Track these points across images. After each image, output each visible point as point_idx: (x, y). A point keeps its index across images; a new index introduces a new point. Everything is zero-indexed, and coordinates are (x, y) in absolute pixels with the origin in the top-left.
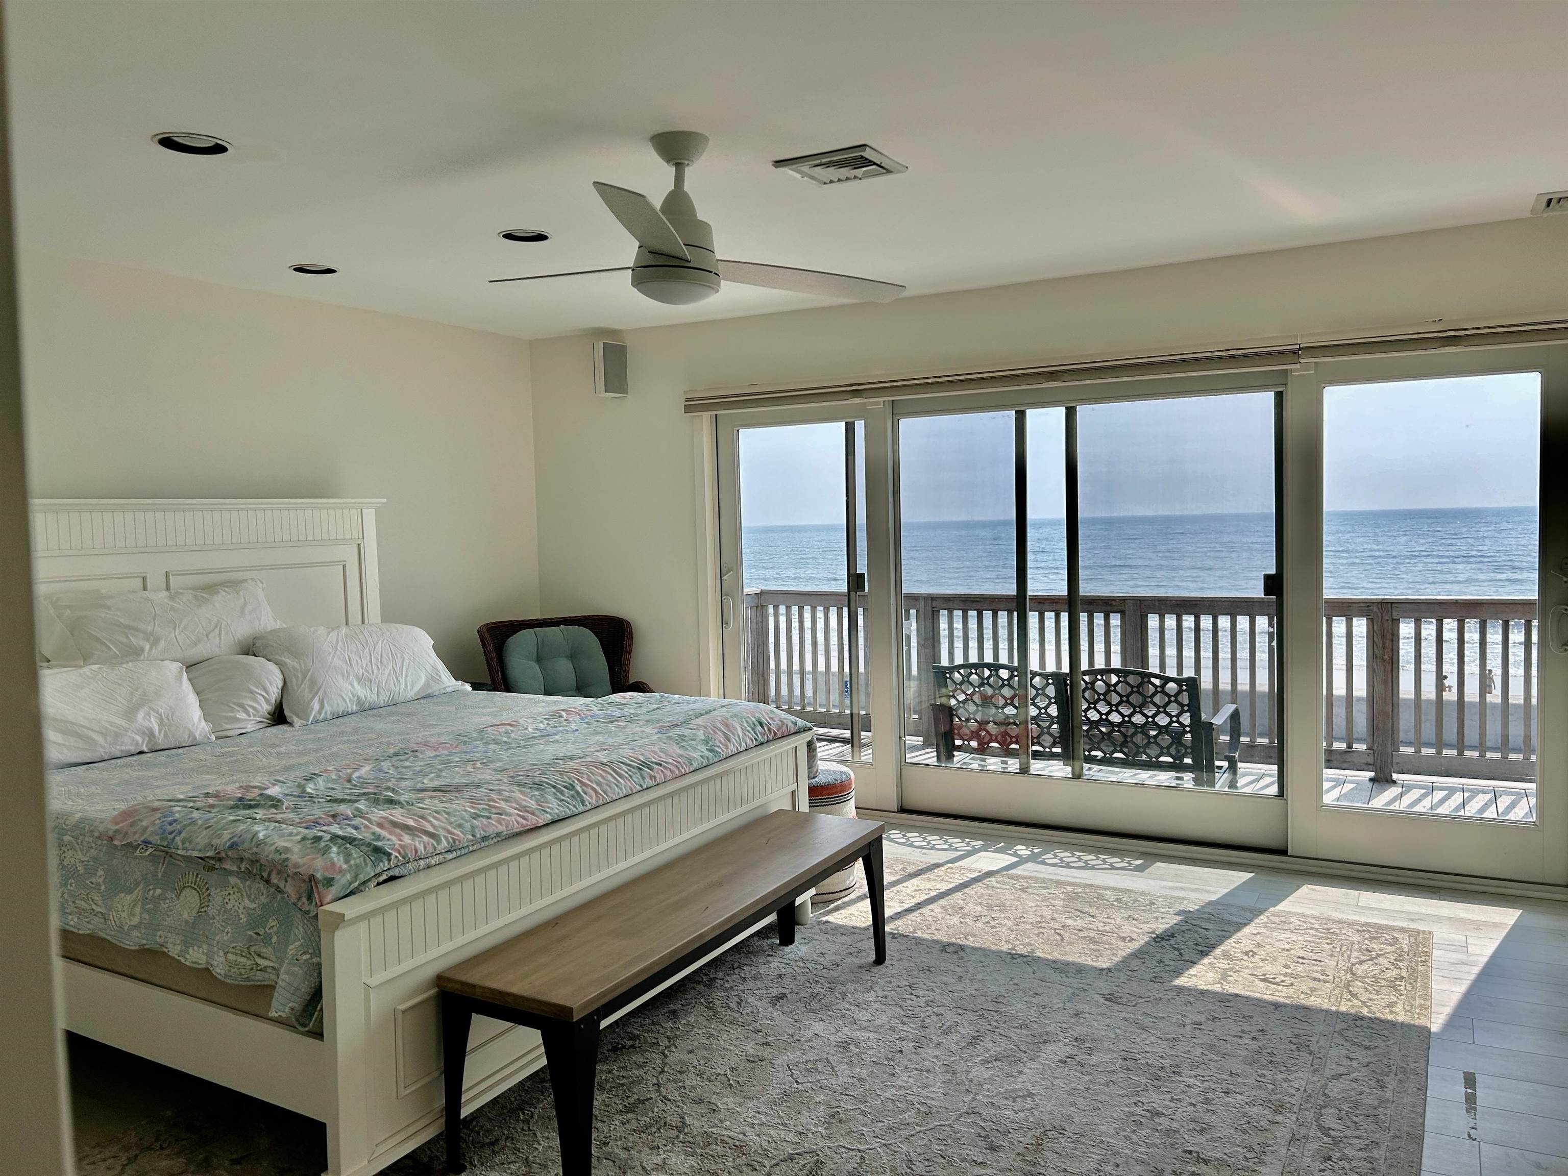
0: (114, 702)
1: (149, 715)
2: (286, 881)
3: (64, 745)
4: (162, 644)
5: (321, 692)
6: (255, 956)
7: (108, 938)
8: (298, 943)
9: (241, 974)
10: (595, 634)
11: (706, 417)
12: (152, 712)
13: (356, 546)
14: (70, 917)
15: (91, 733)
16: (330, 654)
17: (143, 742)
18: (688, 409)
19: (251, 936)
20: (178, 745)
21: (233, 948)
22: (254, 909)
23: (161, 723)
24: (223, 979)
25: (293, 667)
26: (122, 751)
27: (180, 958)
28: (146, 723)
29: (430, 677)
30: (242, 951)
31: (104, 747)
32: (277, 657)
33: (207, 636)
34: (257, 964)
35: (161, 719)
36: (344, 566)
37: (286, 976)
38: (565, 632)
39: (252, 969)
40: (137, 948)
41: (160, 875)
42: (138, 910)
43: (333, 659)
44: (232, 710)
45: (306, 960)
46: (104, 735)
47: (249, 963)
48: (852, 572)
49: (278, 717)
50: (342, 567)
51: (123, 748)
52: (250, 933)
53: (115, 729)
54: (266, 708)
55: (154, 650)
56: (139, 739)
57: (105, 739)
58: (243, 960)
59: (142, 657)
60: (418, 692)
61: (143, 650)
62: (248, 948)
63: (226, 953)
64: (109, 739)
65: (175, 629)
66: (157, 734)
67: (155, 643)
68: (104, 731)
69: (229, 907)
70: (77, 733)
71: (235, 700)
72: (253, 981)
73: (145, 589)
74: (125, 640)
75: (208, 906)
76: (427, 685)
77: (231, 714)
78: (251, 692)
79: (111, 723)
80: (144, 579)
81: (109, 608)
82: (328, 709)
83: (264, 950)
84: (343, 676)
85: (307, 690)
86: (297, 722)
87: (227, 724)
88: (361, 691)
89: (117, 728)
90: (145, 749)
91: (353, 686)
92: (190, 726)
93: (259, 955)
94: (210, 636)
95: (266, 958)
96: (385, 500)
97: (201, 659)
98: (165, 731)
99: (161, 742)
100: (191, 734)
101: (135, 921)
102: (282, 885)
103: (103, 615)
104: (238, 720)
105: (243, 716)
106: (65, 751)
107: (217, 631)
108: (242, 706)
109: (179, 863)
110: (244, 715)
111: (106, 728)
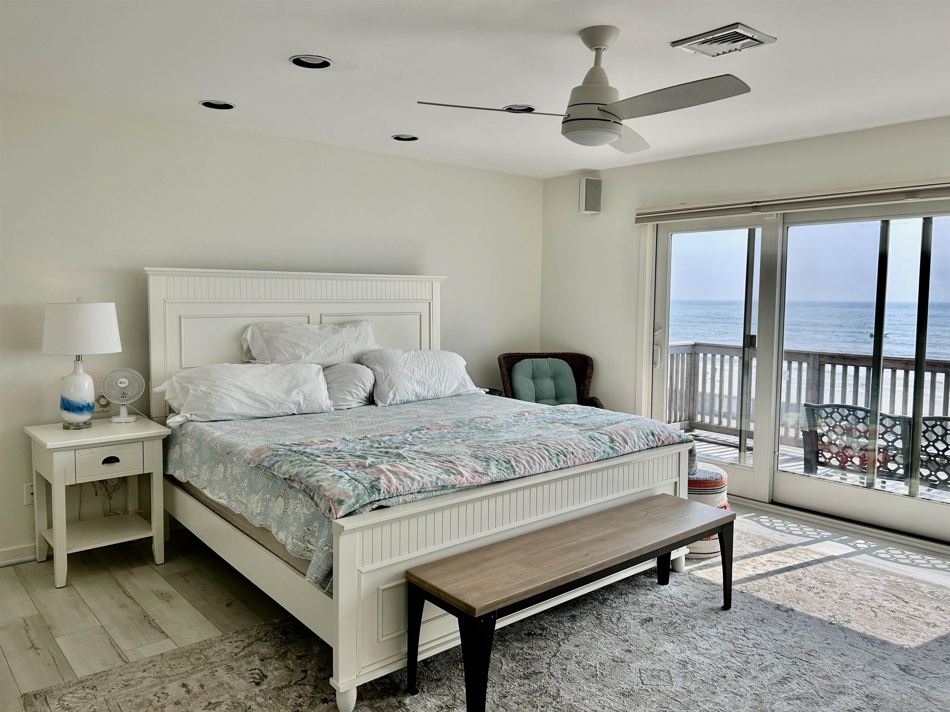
0: (281, 385)
1: (298, 393)
2: (321, 500)
3: (253, 406)
4: (312, 354)
5: (394, 388)
6: (307, 542)
7: (247, 518)
8: (324, 539)
9: (299, 552)
10: (570, 365)
11: (650, 226)
12: (300, 392)
13: (428, 304)
14: (233, 503)
15: (268, 402)
16: (402, 366)
17: (295, 409)
18: (638, 220)
19: (305, 530)
20: (313, 412)
21: (296, 536)
22: (308, 515)
23: (305, 399)
24: (290, 553)
25: (381, 372)
26: (283, 413)
27: (276, 536)
28: (297, 399)
29: (460, 383)
30: (300, 538)
31: (274, 410)
32: (373, 366)
33: (336, 351)
34: (307, 547)
35: (305, 397)
36: (421, 315)
37: (316, 558)
38: (550, 362)
39: (304, 550)
40: (259, 526)
41: (270, 486)
42: (260, 505)
43: (403, 369)
44: (345, 394)
45: (326, 550)
46: (274, 403)
47: (303, 546)
48: (747, 333)
49: (371, 400)
50: (419, 316)
51: (284, 411)
52: (305, 528)
53: (281, 400)
54: (364, 395)
55: (307, 357)
56: (293, 407)
57: (275, 405)
58: (300, 543)
59: (300, 361)
60: (453, 392)
61: (301, 357)
62: (303, 537)
63: (293, 538)
64: (277, 405)
65: (319, 346)
66: (302, 404)
67: (308, 353)
68: (274, 401)
69: (297, 511)
70: (260, 401)
71: (346, 389)
72: (305, 556)
73: (308, 323)
74: (292, 351)
75: (287, 509)
76: (458, 388)
77: (343, 397)
78: (356, 385)
79: (278, 397)
80: (309, 317)
81: (286, 332)
82: (398, 398)
83: (311, 540)
84: (408, 379)
85: (387, 386)
86: (380, 404)
87: (341, 402)
88: (418, 389)
89: (282, 400)
90: (296, 413)
91: (413, 385)
92: (320, 402)
93: (309, 542)
94: (338, 351)
95: (312, 545)
96: (446, 277)
97: (333, 364)
98: (307, 404)
99: (305, 409)
100: (320, 406)
101: (258, 511)
102: (318, 502)
103: (283, 336)
104: (346, 400)
105: (350, 398)
106: (254, 410)
107: (342, 349)
108: (350, 392)
109: (278, 481)
110: (351, 397)
111: (276, 399)
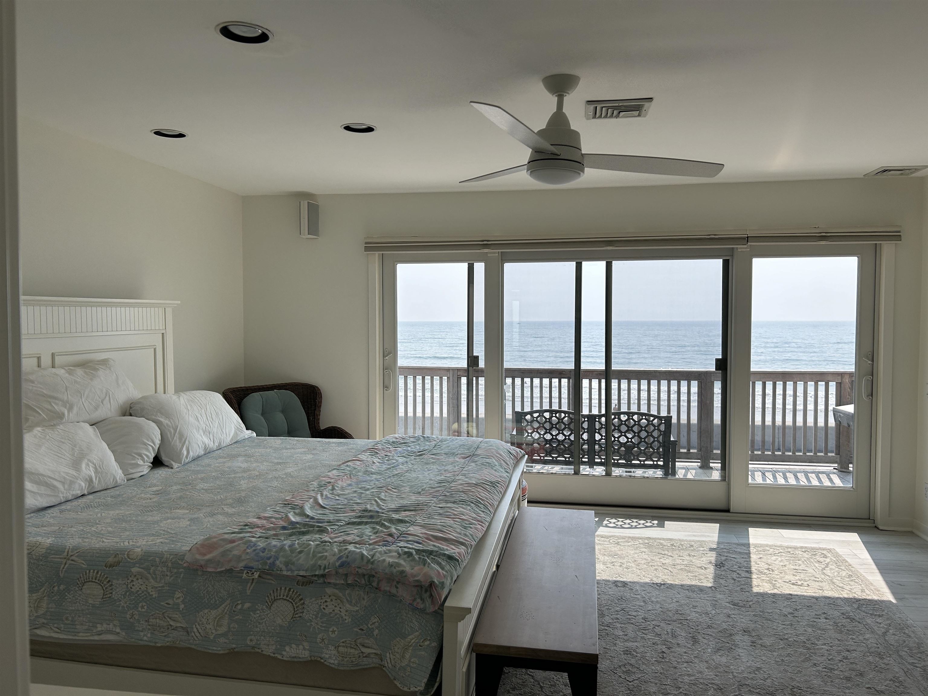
0: (63, 457)
1: (88, 465)
2: (397, 588)
3: (38, 493)
4: (75, 409)
5: (187, 442)
6: (361, 647)
7: (193, 647)
8: (417, 633)
9: (352, 662)
10: (297, 395)
11: (376, 255)
12: (90, 464)
13: (161, 335)
14: (142, 634)
15: (55, 483)
16: (186, 413)
17: (85, 487)
18: (367, 249)
19: (357, 631)
20: (106, 488)
21: (343, 642)
22: (357, 611)
23: (96, 472)
24: (336, 667)
25: (167, 425)
26: (73, 495)
27: (276, 655)
28: (88, 472)
29: (236, 428)
30: (351, 644)
31: (64, 493)
32: (153, 417)
33: (102, 403)
34: (362, 652)
35: (96, 468)
36: (155, 350)
38: (277, 394)
39: (359, 657)
40: (226, 652)
41: (248, 592)
42: (225, 622)
43: (189, 417)
44: (134, 458)
45: (428, 645)
46: (63, 483)
47: (357, 652)
48: (470, 355)
49: (157, 462)
50: (153, 349)
51: (74, 493)
52: (355, 629)
53: (71, 479)
54: (152, 456)
55: (71, 414)
56: (83, 484)
57: (64, 487)
58: (352, 651)
59: (64, 420)
60: (232, 439)
61: (63, 414)
62: (355, 641)
63: (337, 647)
64: (66, 486)
65: (81, 398)
66: (94, 480)
67: (70, 409)
68: (63, 480)
69: (327, 611)
70: (46, 483)
71: (136, 451)
72: (361, 665)
73: (53, 367)
74: (50, 407)
75: (303, 612)
76: (236, 434)
77: (133, 462)
78: (145, 444)
79: (67, 473)
80: (39, 358)
81: (33, 382)
82: (191, 454)
83: (367, 641)
84: (196, 429)
85: (178, 441)
86: (175, 465)
87: (131, 469)
88: (206, 440)
89: (73, 478)
90: (86, 493)
91: (202, 437)
92: (114, 472)
93: (363, 646)
94: (104, 403)
95: (369, 647)
96: (179, 302)
97: (101, 420)
98: (99, 478)
99: (97, 486)
100: (115, 478)
101: (223, 630)
102: (394, 591)
103: (31, 388)
104: (138, 465)
105: (140, 462)
106: (39, 498)
107: (107, 398)
108: (140, 455)
109: (271, 581)
110: (142, 462)
111: (64, 478)
